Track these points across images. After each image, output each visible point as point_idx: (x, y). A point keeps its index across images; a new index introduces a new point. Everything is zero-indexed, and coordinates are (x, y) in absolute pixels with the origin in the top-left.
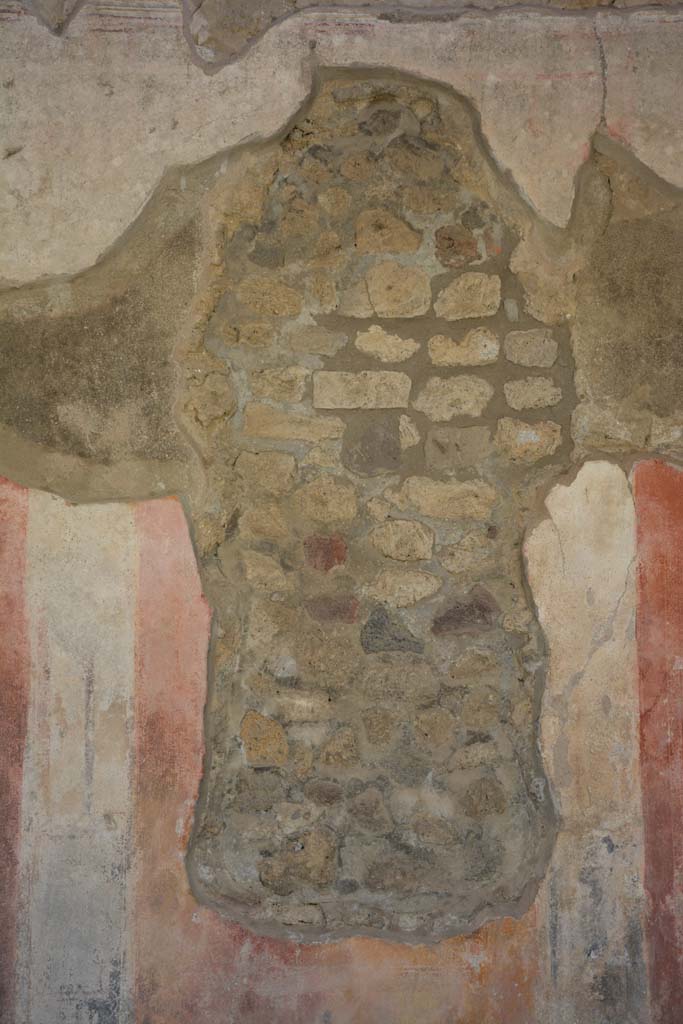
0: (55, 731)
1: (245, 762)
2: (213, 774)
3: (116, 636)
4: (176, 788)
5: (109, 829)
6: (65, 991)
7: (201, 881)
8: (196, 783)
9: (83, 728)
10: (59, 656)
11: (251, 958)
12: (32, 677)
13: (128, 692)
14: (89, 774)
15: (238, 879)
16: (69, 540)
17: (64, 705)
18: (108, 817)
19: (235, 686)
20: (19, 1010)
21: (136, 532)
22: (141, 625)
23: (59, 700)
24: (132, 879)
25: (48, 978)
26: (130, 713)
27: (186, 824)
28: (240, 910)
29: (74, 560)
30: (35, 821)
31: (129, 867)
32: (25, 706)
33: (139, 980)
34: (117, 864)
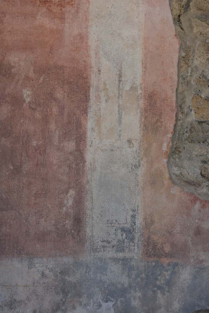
0: (103, 99)
1: (194, 119)
2: (179, 123)
3: (133, 54)
4: (163, 128)
5: (130, 147)
6: (109, 222)
7: (174, 174)
8: (172, 126)
9: (117, 99)
10: (105, 63)
11: (200, 211)
12: (92, 73)
13: (139, 81)
14: (120, 121)
15: (190, 174)
16: (110, 7)
17: (108, 87)
18: (129, 141)
19: (188, 83)
20: (88, 230)
21: (143, 4)
22: (145, 49)
23: (105, 84)
24: (141, 171)
25: (101, 216)
26: (140, 92)
27: (168, 146)
28: (192, 188)
29: (113, 17)
30: (94, 143)
31: (140, 166)
32: (89, 87)
33: (145, 219)
34: (134, 164)
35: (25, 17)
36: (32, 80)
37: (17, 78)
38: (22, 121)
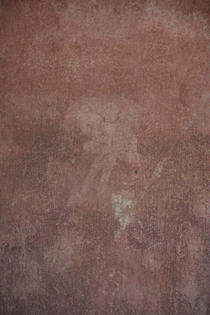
35: (115, 10)
36: (136, 172)
37: (96, 166)
38: (111, 276)
